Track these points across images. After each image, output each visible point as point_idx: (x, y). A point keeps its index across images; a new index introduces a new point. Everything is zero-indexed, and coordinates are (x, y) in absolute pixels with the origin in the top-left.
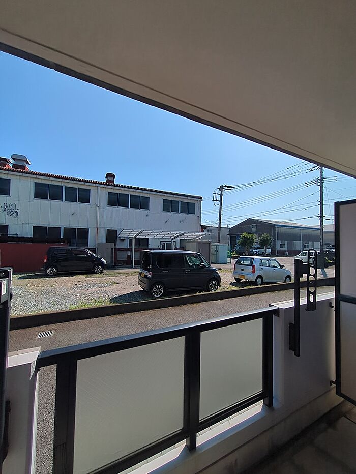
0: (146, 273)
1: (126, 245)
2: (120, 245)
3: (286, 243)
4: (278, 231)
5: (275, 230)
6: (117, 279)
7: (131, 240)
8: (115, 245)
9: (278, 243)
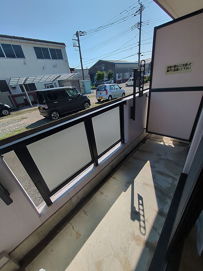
0: (43, 106)
1: (19, 91)
2: (14, 93)
3: (121, 75)
4: (117, 67)
5: (115, 67)
6: (24, 115)
7: (21, 86)
8: (10, 93)
9: (117, 75)
